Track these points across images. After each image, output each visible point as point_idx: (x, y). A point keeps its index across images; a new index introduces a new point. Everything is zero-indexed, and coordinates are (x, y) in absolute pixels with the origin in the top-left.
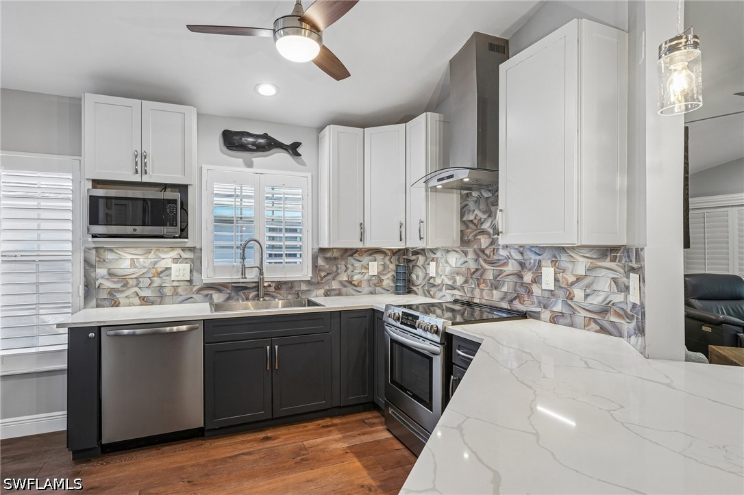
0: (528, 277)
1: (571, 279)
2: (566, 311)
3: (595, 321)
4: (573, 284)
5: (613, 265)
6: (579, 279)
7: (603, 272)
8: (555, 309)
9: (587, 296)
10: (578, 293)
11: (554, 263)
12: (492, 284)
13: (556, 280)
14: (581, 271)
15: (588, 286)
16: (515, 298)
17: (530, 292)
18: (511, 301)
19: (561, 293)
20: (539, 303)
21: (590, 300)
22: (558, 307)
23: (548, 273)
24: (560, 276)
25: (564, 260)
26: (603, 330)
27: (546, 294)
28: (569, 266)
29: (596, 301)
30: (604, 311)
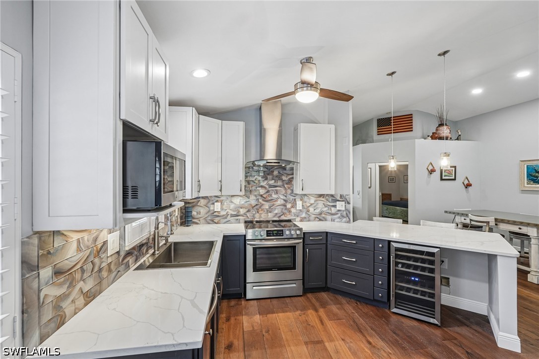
0: (289, 206)
1: (309, 205)
2: (307, 216)
3: (318, 218)
4: (309, 206)
5: (323, 199)
6: (311, 205)
7: (319, 202)
8: (302, 216)
9: (314, 210)
10: (311, 209)
11: (301, 200)
12: (267, 211)
13: (303, 206)
14: (312, 201)
15: (315, 207)
16: (282, 215)
17: (290, 212)
18: (280, 217)
19: (305, 210)
20: (295, 215)
21: (316, 211)
22: (304, 215)
23: (299, 204)
24: (304, 204)
25: (306, 199)
26: (320, 220)
27: (298, 211)
28: (308, 200)
29: (318, 211)
30: (321, 214)
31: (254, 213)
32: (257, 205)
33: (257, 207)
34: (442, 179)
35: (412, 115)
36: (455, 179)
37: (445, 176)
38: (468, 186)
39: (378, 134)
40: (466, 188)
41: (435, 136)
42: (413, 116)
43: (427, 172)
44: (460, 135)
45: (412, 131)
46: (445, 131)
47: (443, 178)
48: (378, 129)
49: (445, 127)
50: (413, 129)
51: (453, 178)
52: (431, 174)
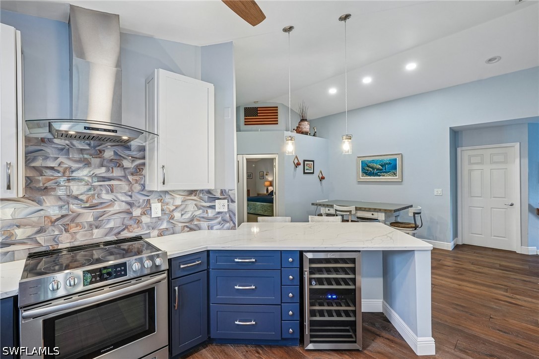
0: (137, 212)
1: (172, 208)
2: (169, 226)
3: (187, 227)
4: (173, 210)
5: (195, 198)
6: (177, 207)
7: (189, 202)
8: (161, 228)
9: (182, 215)
10: (177, 215)
11: (160, 201)
12: (91, 225)
13: (162, 210)
14: (178, 201)
15: (182, 210)
16: (123, 230)
17: (139, 222)
18: (119, 233)
19: (166, 217)
20: (148, 227)
21: (184, 217)
22: (164, 225)
23: (156, 209)
24: (165, 208)
25: (167, 198)
26: (191, 229)
27: (154, 220)
28: (171, 201)
29: (187, 216)
30: (192, 220)
31: (57, 233)
32: (63, 216)
33: (66, 220)
34: (305, 173)
35: (277, 107)
36: (313, 173)
37: (307, 170)
38: (323, 178)
39: (245, 124)
40: (321, 181)
41: (299, 130)
42: (279, 109)
43: (294, 165)
44: (316, 132)
45: (277, 124)
46: (306, 126)
47: (306, 171)
48: (245, 119)
49: (306, 123)
50: (279, 122)
51: (312, 171)
52: (297, 167)
